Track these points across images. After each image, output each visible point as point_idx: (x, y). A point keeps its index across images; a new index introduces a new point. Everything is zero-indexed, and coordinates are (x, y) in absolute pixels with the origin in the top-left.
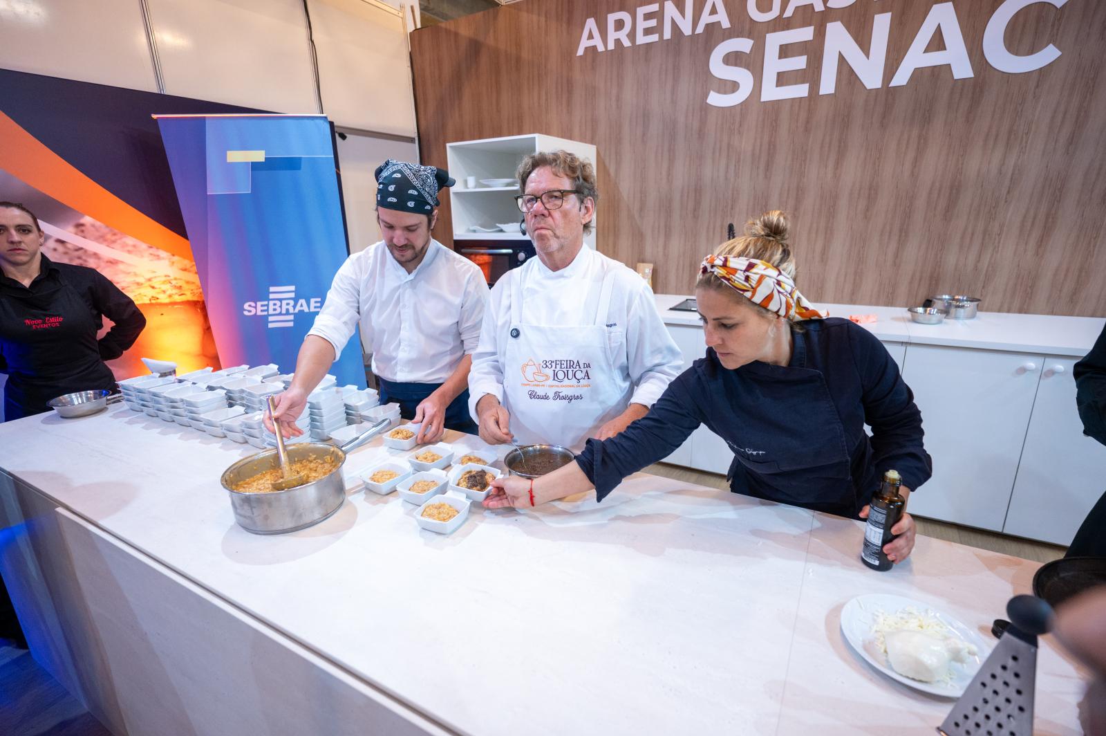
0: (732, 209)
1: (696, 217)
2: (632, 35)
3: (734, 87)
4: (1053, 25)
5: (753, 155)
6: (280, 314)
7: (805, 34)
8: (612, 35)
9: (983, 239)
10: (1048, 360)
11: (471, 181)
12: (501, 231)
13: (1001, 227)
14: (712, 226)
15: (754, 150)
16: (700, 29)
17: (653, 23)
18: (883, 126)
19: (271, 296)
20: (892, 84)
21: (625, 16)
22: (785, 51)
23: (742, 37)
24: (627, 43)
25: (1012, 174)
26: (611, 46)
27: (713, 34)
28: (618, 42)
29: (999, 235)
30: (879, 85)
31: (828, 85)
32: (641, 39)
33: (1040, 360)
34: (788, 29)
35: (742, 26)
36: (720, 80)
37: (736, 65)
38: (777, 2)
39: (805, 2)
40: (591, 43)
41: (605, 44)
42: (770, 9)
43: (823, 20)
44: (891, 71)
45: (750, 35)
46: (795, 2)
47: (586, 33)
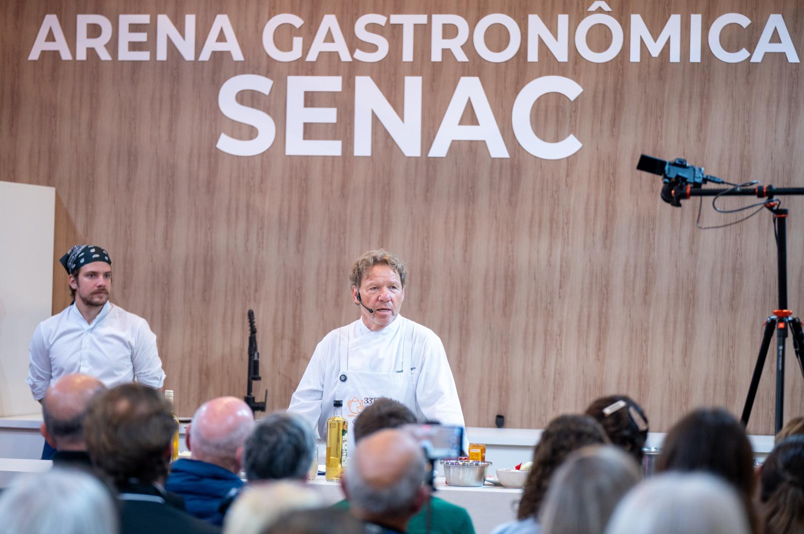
0: (256, 291)
1: (206, 300)
2: (113, 46)
3: (251, 133)
4: (571, 116)
5: (280, 221)
7: (333, 84)
8: (83, 43)
9: (545, 339)
13: (560, 325)
14: (229, 313)
15: (280, 214)
16: (205, 56)
17: (142, 37)
18: (427, 200)
20: (432, 154)
21: (102, 21)
22: (311, 100)
23: (259, 74)
24: (105, 55)
25: (561, 267)
26: (81, 55)
27: (221, 66)
28: (91, 52)
29: (560, 335)
30: (418, 154)
31: (363, 146)
32: (125, 54)
34: (313, 74)
35: (257, 61)
36: (233, 121)
37: (253, 106)
38: (298, 42)
39: (329, 47)
40: (50, 46)
41: (73, 51)
42: (290, 48)
43: (350, 71)
44: (428, 138)
45: (268, 74)
46: (319, 45)
47: (43, 33)
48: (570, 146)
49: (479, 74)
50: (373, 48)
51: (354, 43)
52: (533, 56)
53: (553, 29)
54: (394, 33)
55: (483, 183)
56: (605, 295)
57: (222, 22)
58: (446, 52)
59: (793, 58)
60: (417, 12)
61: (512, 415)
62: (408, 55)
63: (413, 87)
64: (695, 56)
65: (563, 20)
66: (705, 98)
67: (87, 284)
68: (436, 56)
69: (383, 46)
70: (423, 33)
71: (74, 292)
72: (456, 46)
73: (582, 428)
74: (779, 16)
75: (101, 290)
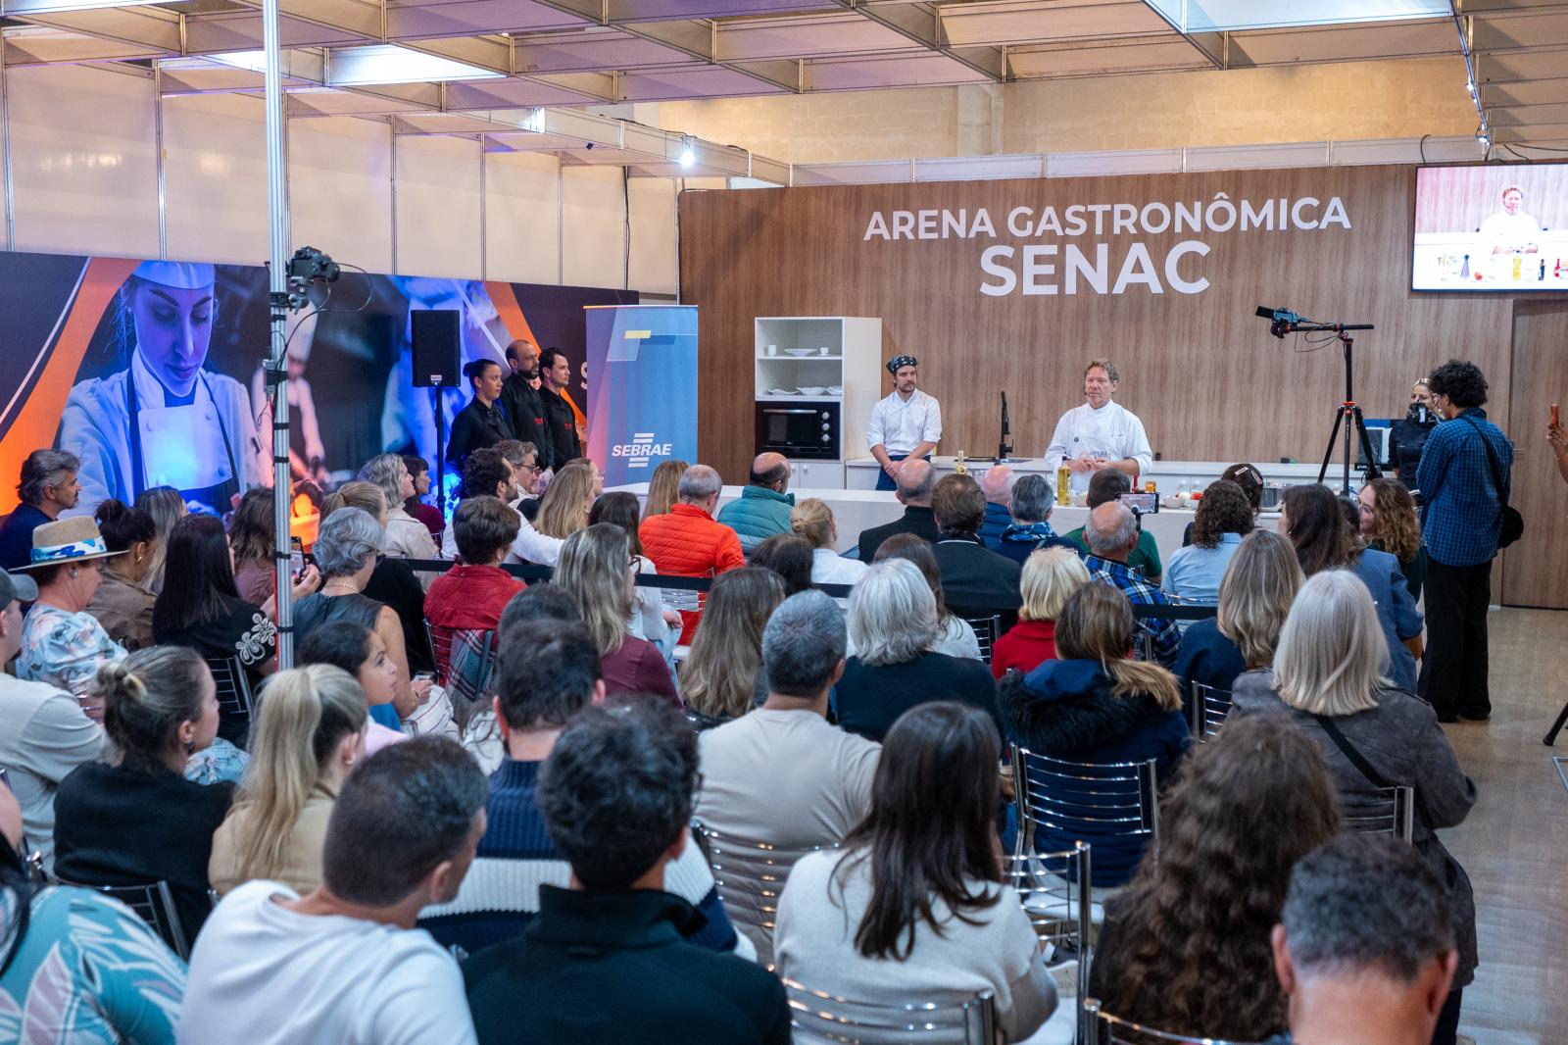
0: (1006, 379)
1: (975, 384)
2: (915, 230)
3: (1001, 282)
4: (1203, 266)
5: (1020, 336)
6: (639, 456)
7: (1052, 250)
8: (897, 229)
9: (1186, 406)
10: (1193, 478)
11: (773, 349)
12: (801, 394)
13: (1196, 397)
14: (989, 393)
15: (1020, 331)
16: (972, 235)
17: (933, 224)
18: (1111, 321)
19: (635, 441)
20: (1114, 292)
21: (908, 215)
22: (1038, 260)
23: (1006, 245)
24: (910, 236)
25: (1197, 361)
26: (896, 237)
27: (982, 241)
28: (902, 234)
29: (1195, 403)
30: (1106, 292)
31: (1071, 288)
32: (923, 235)
33: (1188, 478)
34: (1039, 244)
35: (1004, 238)
36: (990, 275)
37: (1002, 265)
38: (1030, 224)
39: (1049, 227)
40: (877, 232)
41: (891, 234)
42: (1025, 229)
43: (1063, 242)
44: (1112, 282)
45: (1011, 245)
46: (1043, 226)
47: (872, 223)
48: (1202, 285)
49: (1144, 242)
50: (1077, 227)
51: (1064, 224)
52: (1178, 229)
53: (1191, 211)
54: (1090, 217)
55: (1147, 310)
56: (1224, 379)
57: (982, 213)
58: (1123, 228)
59: (1347, 225)
60: (1105, 203)
61: (1166, 451)
62: (1099, 231)
63: (1102, 250)
64: (1283, 226)
65: (1198, 205)
66: (1289, 252)
67: (901, 380)
68: (1117, 231)
69: (1083, 225)
70: (1108, 216)
71: (896, 385)
72: (1129, 223)
73: (1229, 489)
74: (1338, 199)
75: (910, 383)
